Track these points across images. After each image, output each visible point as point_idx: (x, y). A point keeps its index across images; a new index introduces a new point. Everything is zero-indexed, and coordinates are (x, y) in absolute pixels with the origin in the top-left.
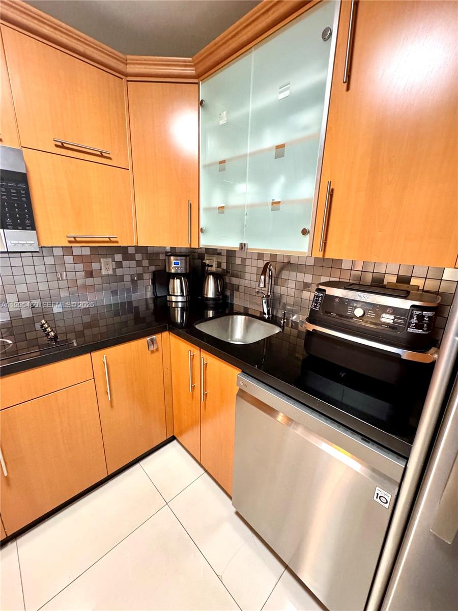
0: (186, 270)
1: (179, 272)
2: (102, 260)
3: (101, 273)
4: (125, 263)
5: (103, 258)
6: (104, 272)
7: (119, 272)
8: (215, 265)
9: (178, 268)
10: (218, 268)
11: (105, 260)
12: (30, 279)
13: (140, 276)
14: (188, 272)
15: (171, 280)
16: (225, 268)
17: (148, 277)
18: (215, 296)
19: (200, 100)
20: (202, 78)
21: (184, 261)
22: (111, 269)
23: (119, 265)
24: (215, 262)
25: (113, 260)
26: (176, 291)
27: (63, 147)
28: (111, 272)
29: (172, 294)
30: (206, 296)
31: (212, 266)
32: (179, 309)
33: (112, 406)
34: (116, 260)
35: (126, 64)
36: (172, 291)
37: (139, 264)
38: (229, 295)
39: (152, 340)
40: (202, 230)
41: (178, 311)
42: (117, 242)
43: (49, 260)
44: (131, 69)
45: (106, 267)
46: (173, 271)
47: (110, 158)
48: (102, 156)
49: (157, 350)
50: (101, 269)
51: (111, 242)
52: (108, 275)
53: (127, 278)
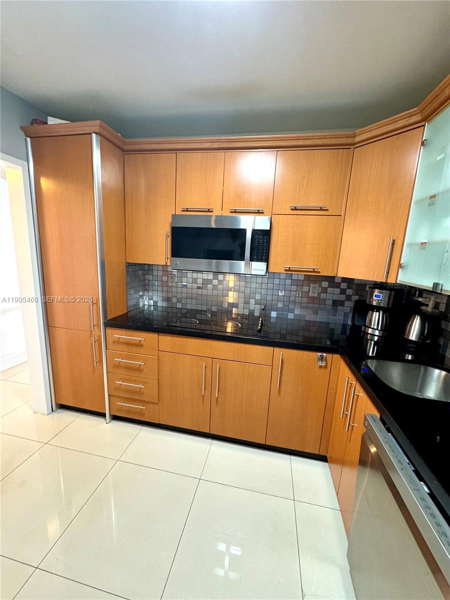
0: (388, 304)
1: (382, 305)
2: (311, 285)
3: (309, 294)
4: (330, 290)
5: (312, 283)
6: (310, 295)
7: (323, 296)
8: (431, 304)
9: (378, 301)
10: (434, 308)
11: (314, 285)
12: (263, 292)
13: (342, 303)
14: (390, 306)
15: (370, 312)
16: (444, 310)
17: (349, 305)
18: (419, 339)
19: (423, 140)
20: (428, 120)
21: (387, 295)
22: (317, 292)
23: (325, 290)
24: (432, 301)
25: (320, 286)
26: (373, 324)
27: (295, 209)
28: (316, 295)
29: (368, 325)
30: (406, 337)
31: (427, 305)
32: (373, 342)
33: (279, 394)
34: (322, 286)
35: (355, 137)
36: (369, 323)
37: (343, 292)
38: (442, 343)
39: (322, 357)
40: (400, 266)
41: (371, 344)
42: (319, 272)
43: (277, 281)
44: (357, 139)
45: (314, 290)
46: (374, 303)
47: (327, 210)
48: (321, 209)
49: (326, 367)
50: (309, 292)
51: (314, 272)
52: (314, 298)
53: (330, 302)
